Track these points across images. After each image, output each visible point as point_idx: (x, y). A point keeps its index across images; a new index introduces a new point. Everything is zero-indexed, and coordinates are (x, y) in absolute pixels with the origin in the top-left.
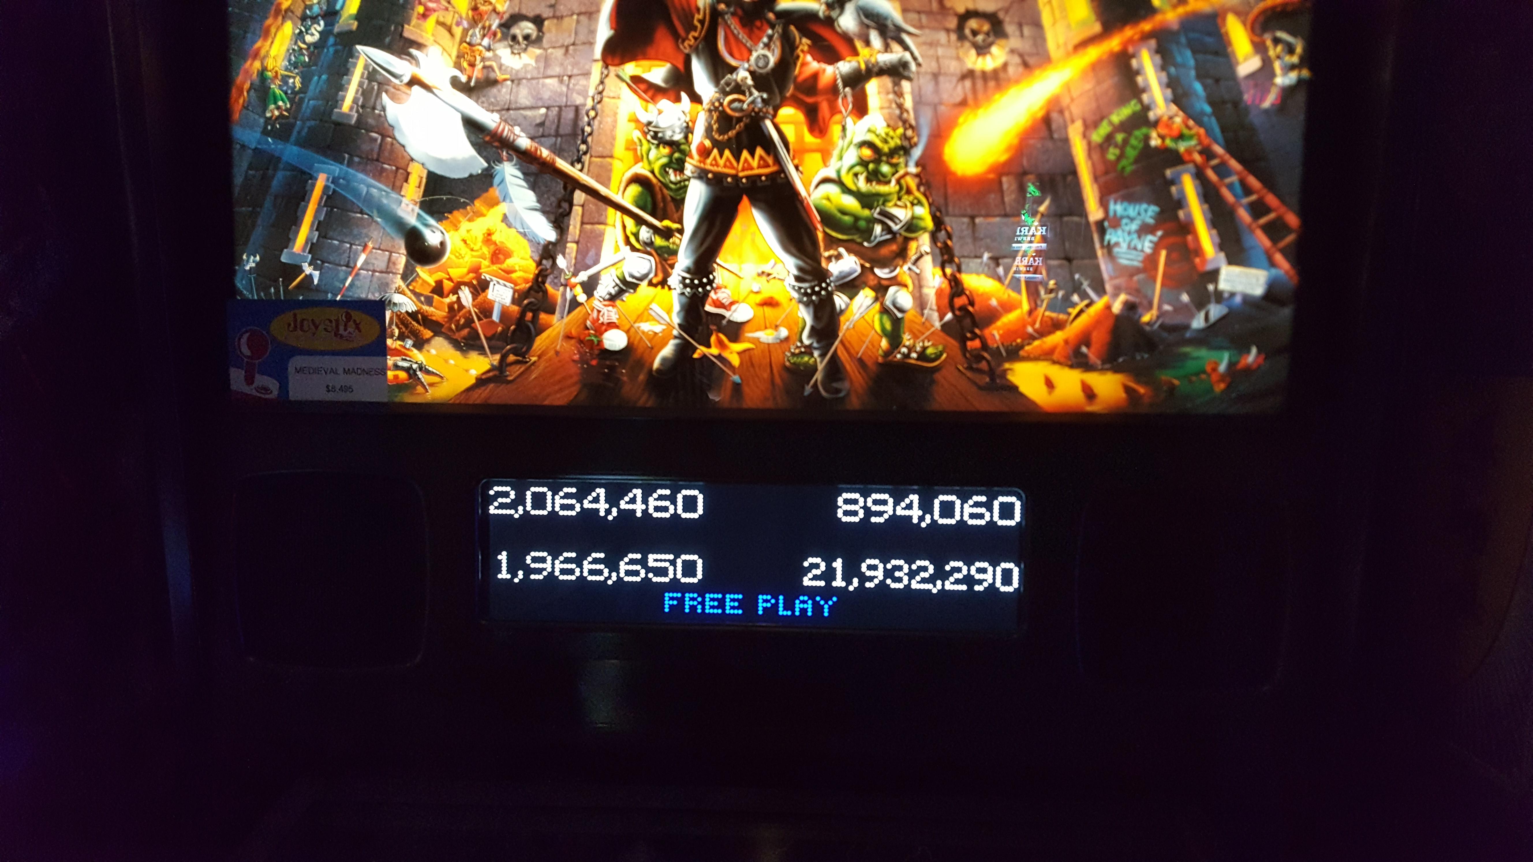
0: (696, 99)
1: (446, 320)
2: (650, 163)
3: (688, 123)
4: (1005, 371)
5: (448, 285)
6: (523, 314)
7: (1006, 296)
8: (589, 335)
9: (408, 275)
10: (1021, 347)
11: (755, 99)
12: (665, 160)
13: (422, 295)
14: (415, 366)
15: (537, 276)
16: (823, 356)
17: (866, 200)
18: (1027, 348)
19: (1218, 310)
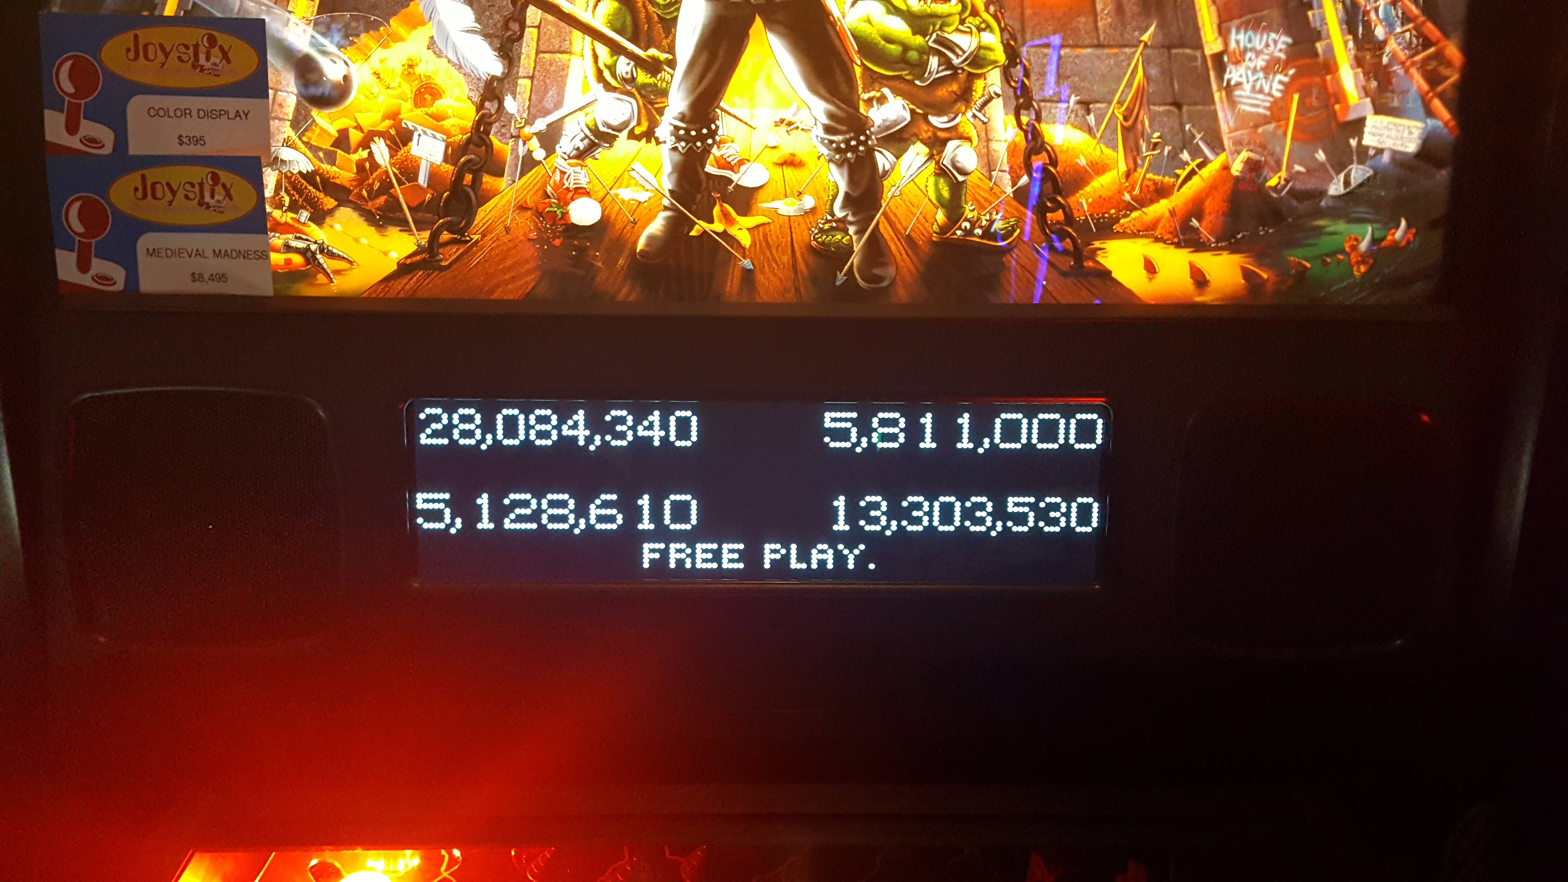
1: (354, 184)
5: (355, 136)
6: (459, 176)
9: (300, 122)
10: (1117, 220)
13: (321, 149)
14: (313, 247)
15: (478, 123)
16: (860, 232)
17: (919, 22)
18: (1122, 221)
19: (1360, 172)
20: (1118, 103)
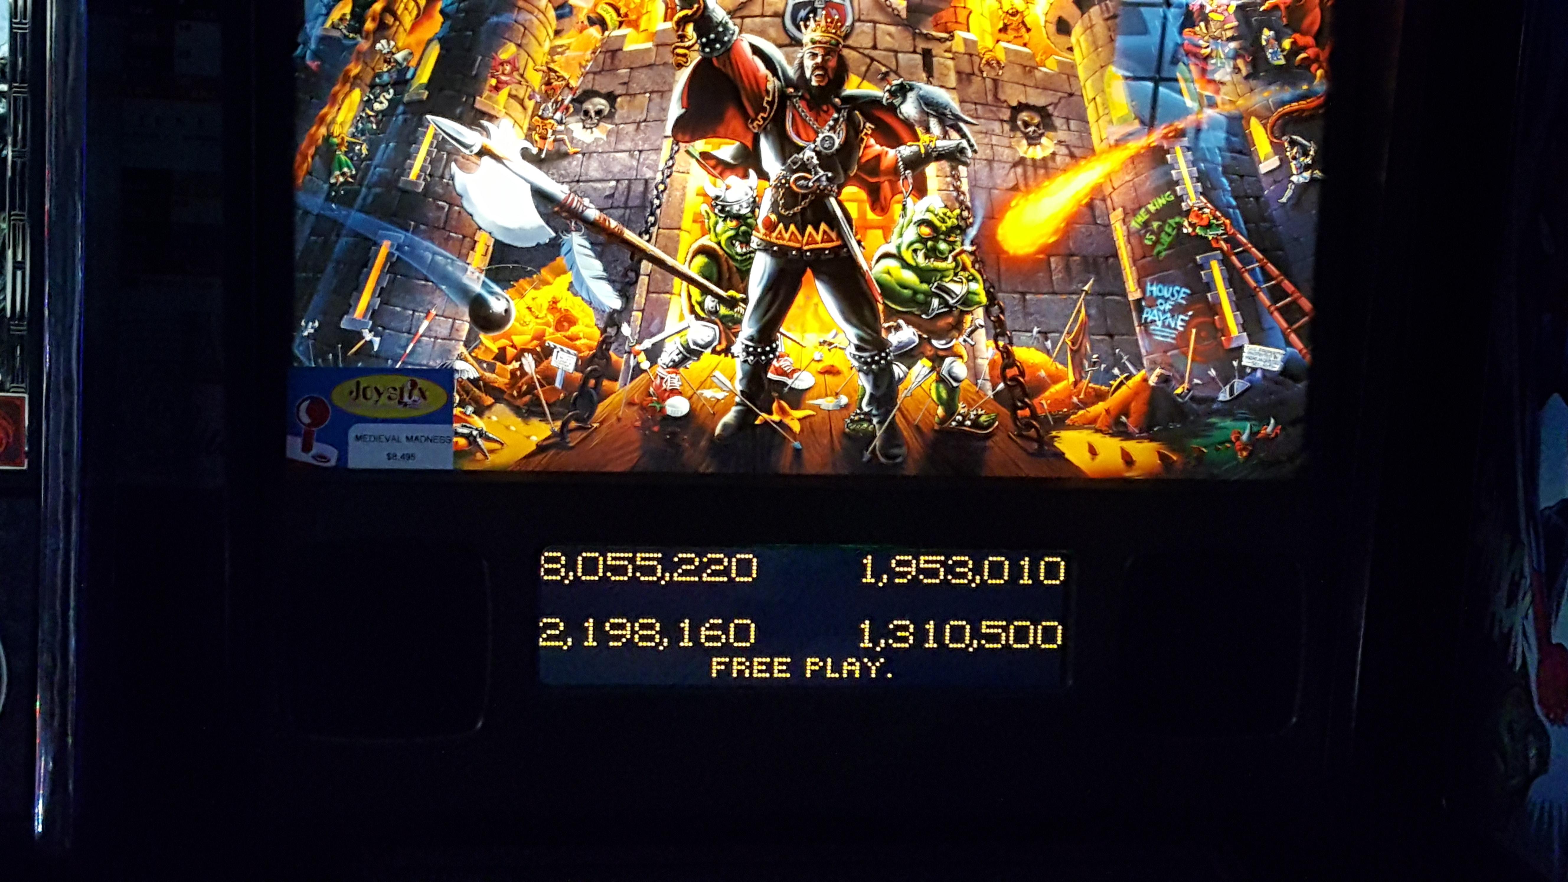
0: (763, 175)
1: (508, 386)
2: (716, 235)
3: (755, 198)
4: (1053, 439)
6: (586, 381)
7: (1053, 368)
9: (471, 342)
10: (1067, 416)
11: (820, 177)
12: (732, 233)
13: (484, 362)
14: (475, 433)
15: (603, 342)
16: (881, 423)
17: (924, 274)
18: (1072, 417)
19: (1241, 384)
20: (1068, 333)
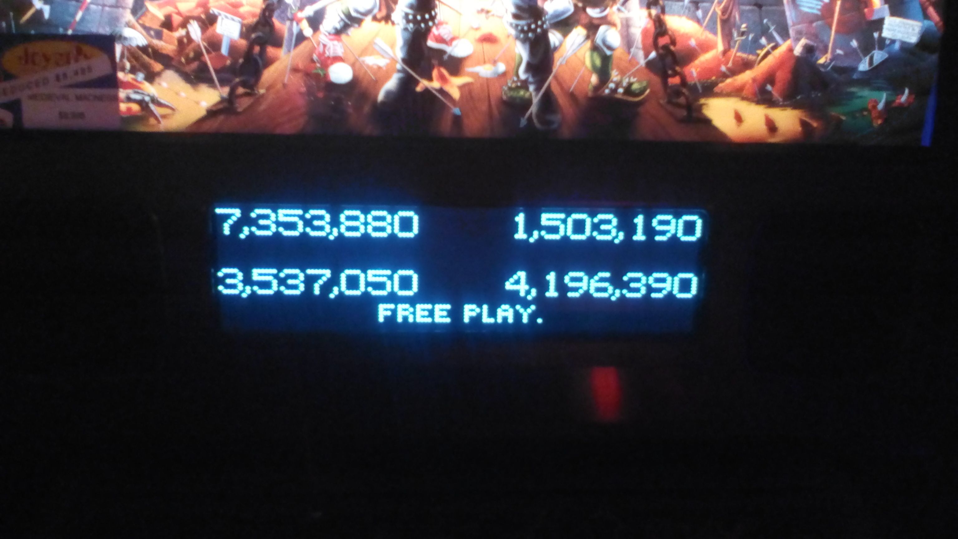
4: (701, 106)
5: (177, 20)
7: (703, 37)
8: (316, 68)
9: (137, 9)
10: (716, 84)
13: (152, 29)
14: (147, 99)
16: (538, 90)
18: (721, 85)
19: (880, 56)
20: (718, 3)
